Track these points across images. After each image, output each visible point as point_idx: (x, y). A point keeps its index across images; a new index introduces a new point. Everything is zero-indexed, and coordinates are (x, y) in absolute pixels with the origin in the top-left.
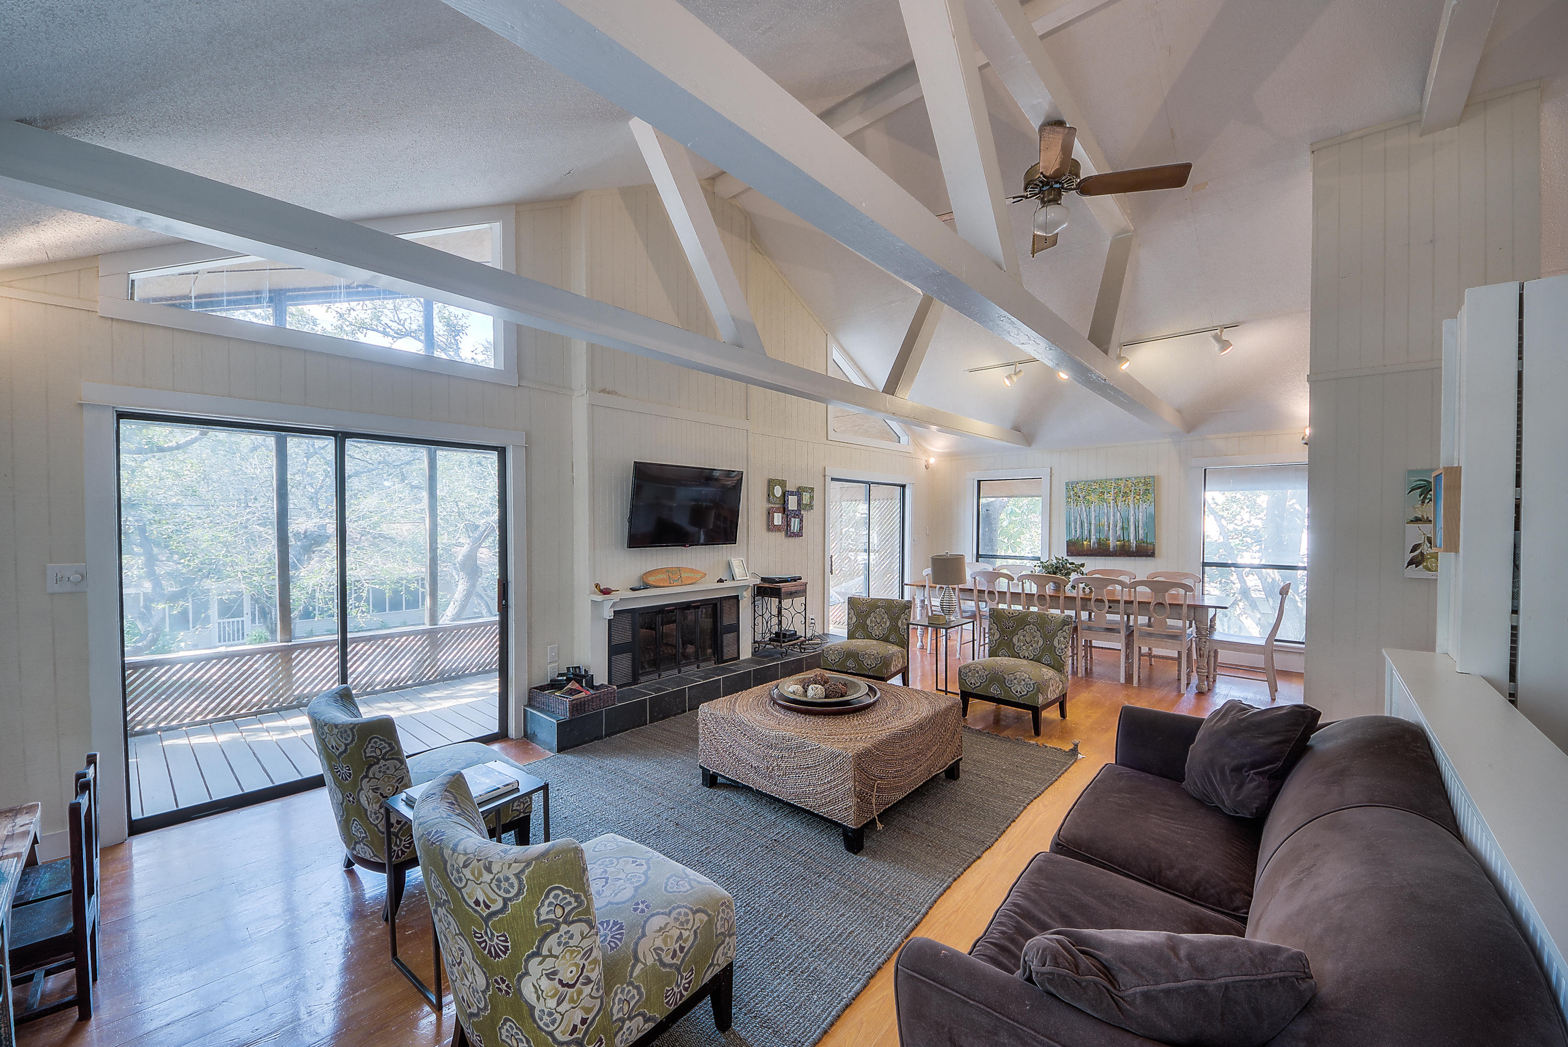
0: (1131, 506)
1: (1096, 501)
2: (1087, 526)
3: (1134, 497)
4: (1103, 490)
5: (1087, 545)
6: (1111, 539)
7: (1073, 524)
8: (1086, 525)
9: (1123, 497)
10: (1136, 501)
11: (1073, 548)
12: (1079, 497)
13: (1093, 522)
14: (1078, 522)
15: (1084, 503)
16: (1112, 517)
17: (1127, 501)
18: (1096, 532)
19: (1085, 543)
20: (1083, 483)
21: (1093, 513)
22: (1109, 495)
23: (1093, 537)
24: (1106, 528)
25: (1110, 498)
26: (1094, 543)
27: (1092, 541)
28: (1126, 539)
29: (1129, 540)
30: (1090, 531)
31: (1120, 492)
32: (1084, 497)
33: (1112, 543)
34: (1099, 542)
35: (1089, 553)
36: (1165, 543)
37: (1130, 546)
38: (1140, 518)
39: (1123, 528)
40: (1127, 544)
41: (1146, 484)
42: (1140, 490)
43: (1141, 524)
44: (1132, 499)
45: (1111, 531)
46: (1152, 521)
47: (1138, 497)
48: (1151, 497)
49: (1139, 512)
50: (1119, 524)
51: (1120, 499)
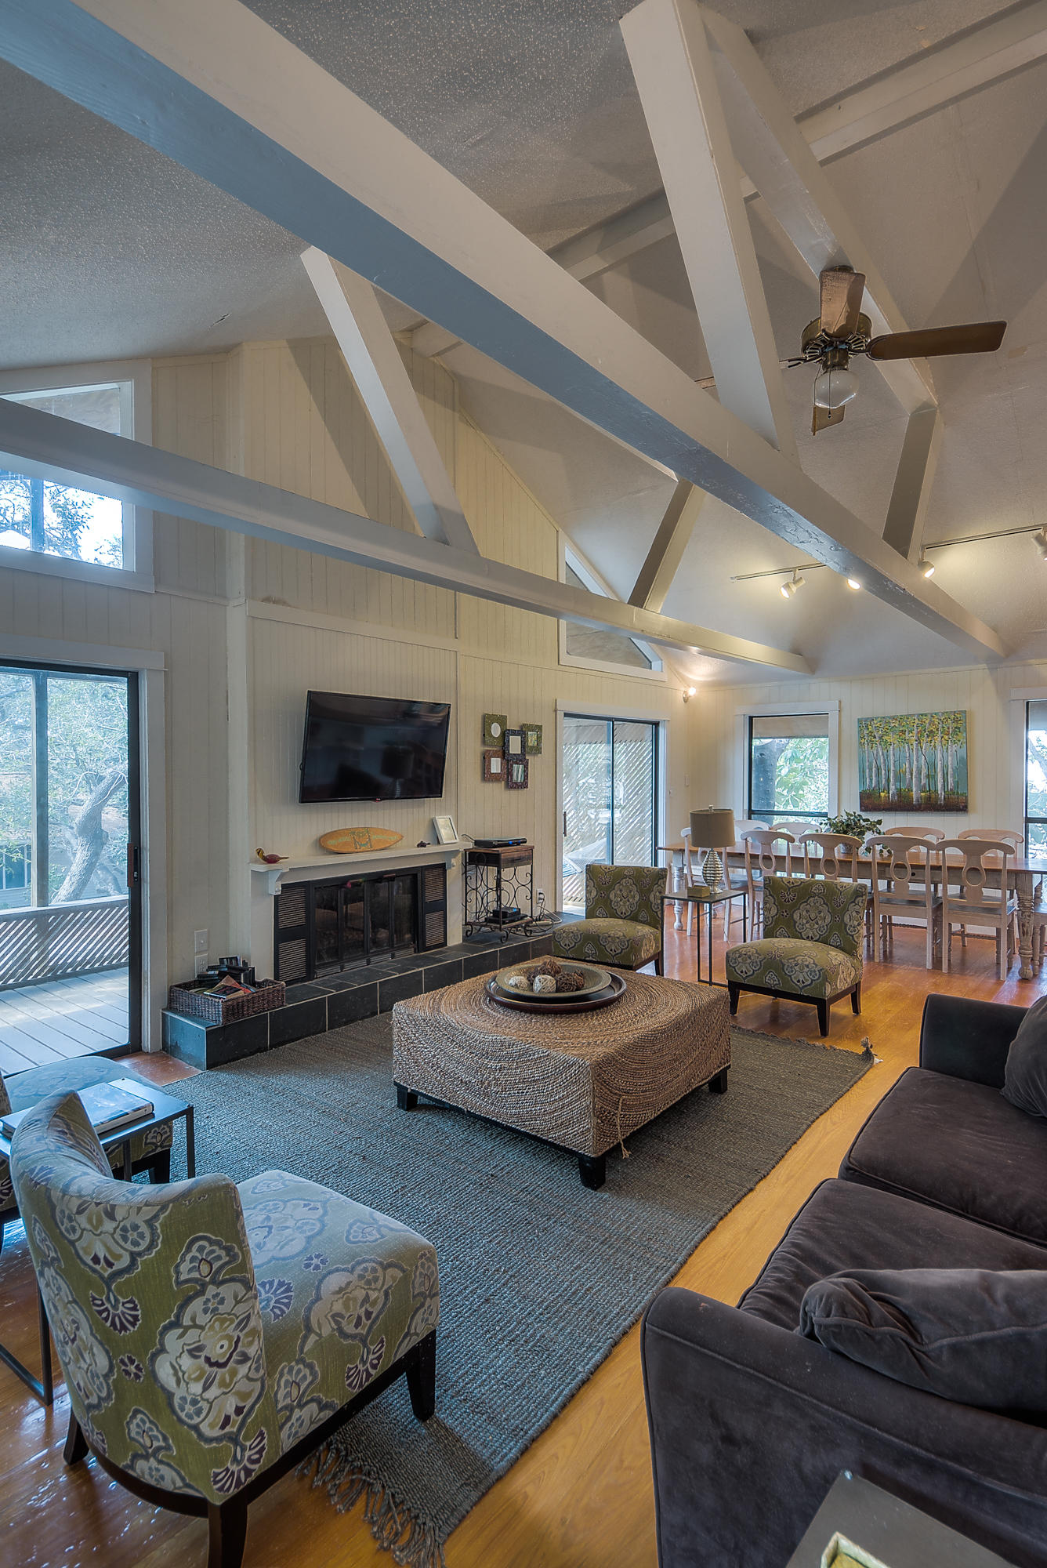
0: (939, 748)
1: (896, 742)
2: (885, 774)
3: (942, 737)
4: (904, 728)
5: (885, 797)
6: (914, 790)
7: (867, 770)
8: (883, 772)
9: (928, 737)
10: (944, 742)
11: (866, 801)
12: (875, 737)
13: (892, 768)
14: (874, 769)
15: (880, 744)
16: (915, 762)
17: (933, 742)
18: (895, 781)
19: (882, 794)
20: (879, 719)
21: (892, 757)
22: (911, 734)
23: (892, 788)
24: (908, 776)
25: (912, 737)
26: (893, 794)
27: (891, 792)
28: (932, 789)
29: (936, 791)
30: (888, 780)
31: (925, 730)
32: (881, 738)
33: (915, 794)
34: (899, 792)
35: (888, 806)
36: (979, 793)
37: (937, 798)
38: (949, 763)
39: (928, 776)
40: (933, 796)
41: (956, 720)
42: (948, 728)
43: (950, 770)
44: (939, 739)
45: (914, 779)
46: (963, 767)
47: (946, 737)
48: (961, 736)
49: (945, 755)
50: (924, 771)
51: (924, 739)
